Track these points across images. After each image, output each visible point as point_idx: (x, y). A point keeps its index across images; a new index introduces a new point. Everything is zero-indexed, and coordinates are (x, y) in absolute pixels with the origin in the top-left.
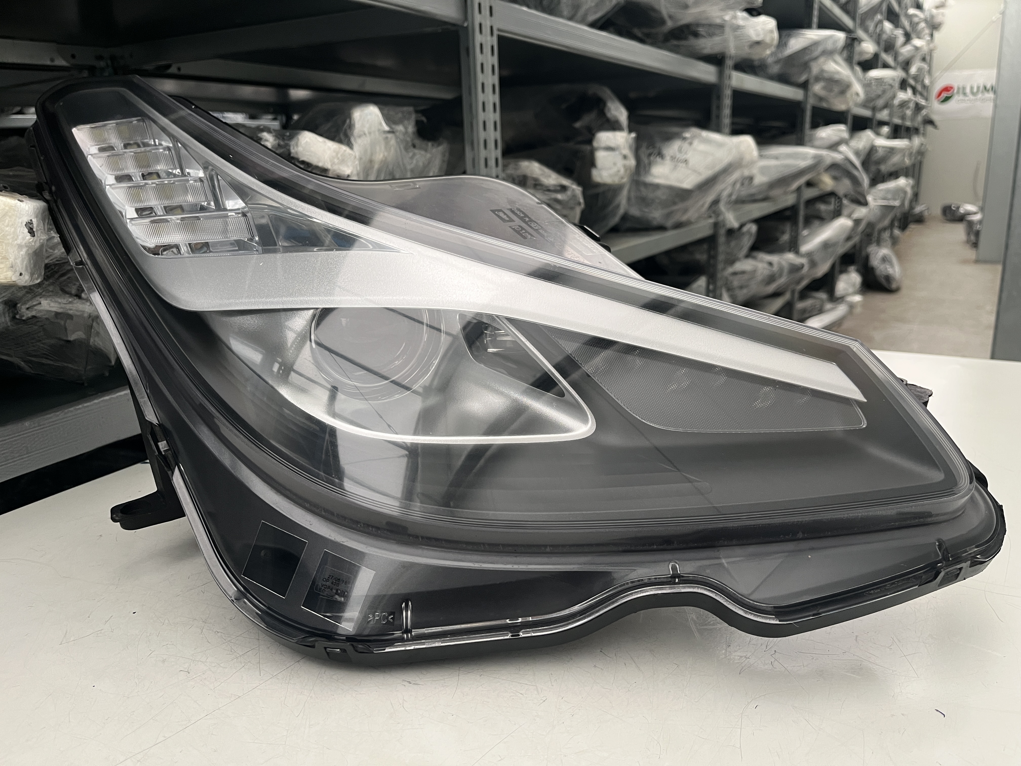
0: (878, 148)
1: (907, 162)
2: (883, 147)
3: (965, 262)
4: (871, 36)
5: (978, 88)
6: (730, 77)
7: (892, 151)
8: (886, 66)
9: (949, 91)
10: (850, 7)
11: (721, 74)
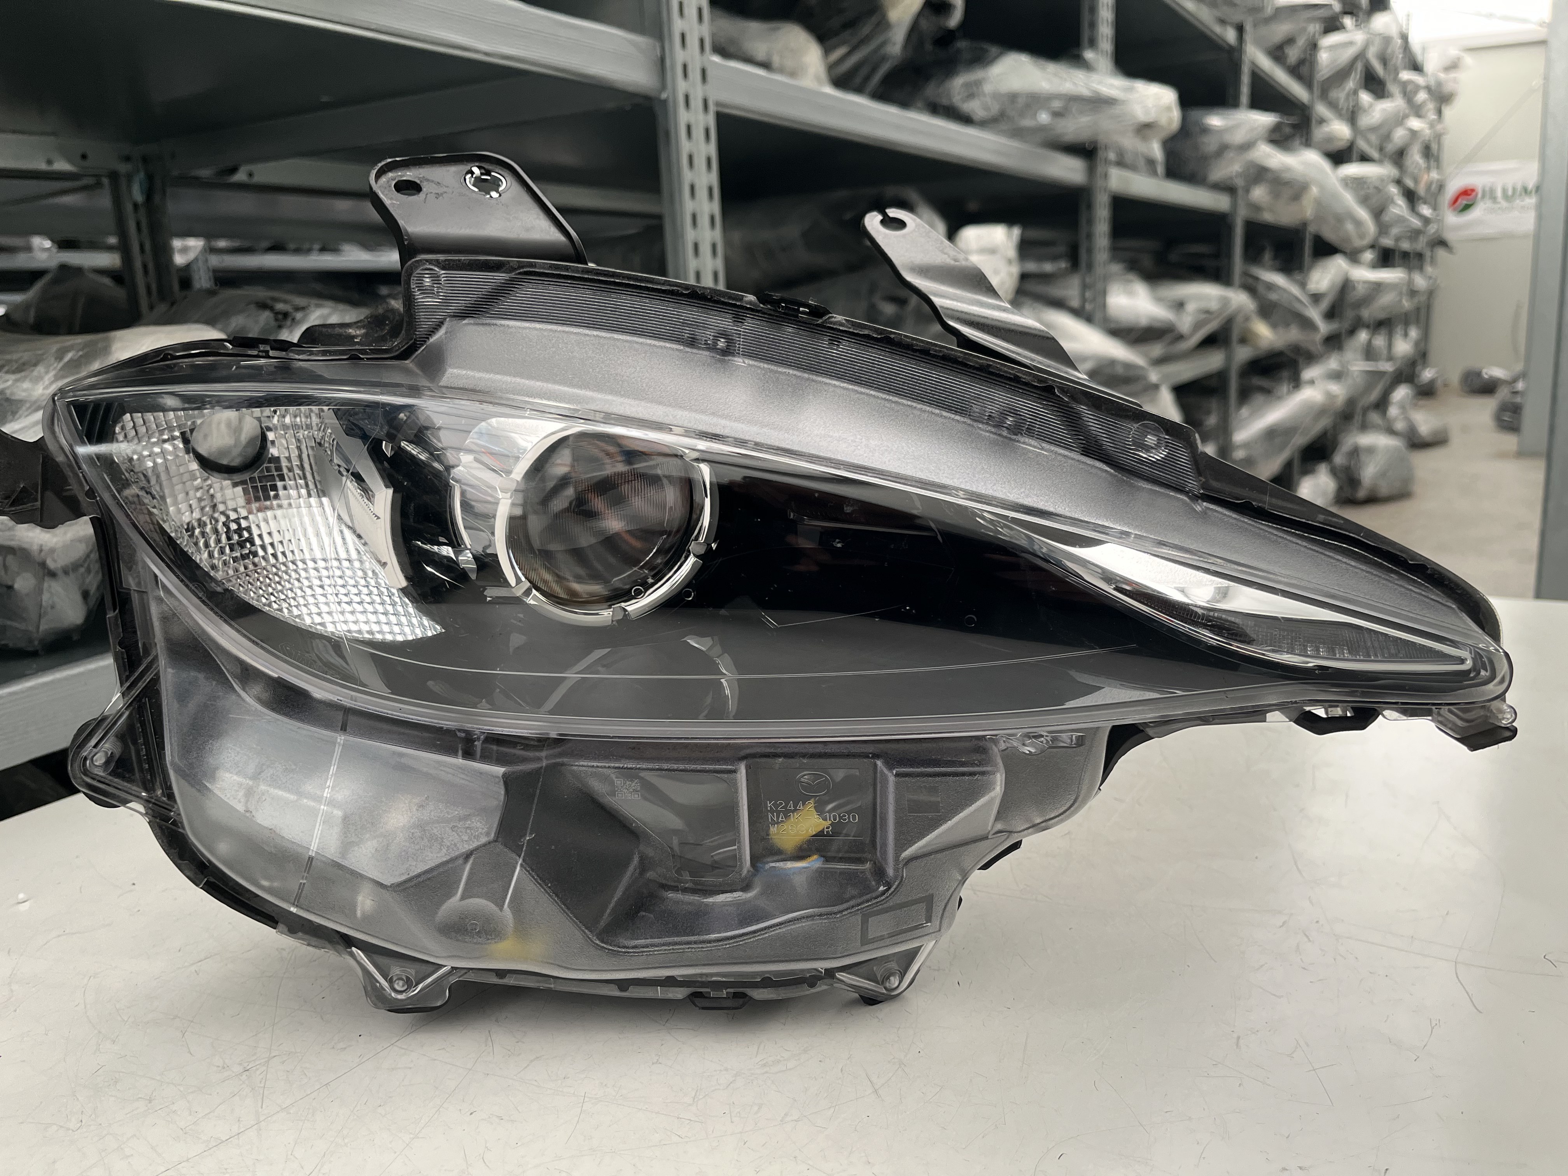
0: (1356, 285)
1: (1407, 304)
2: (1365, 282)
3: (1502, 455)
4: (1339, 114)
5: (1514, 189)
6: (1106, 176)
7: (1378, 287)
8: (1364, 158)
9: (1469, 195)
10: (1304, 70)
11: (1091, 170)
